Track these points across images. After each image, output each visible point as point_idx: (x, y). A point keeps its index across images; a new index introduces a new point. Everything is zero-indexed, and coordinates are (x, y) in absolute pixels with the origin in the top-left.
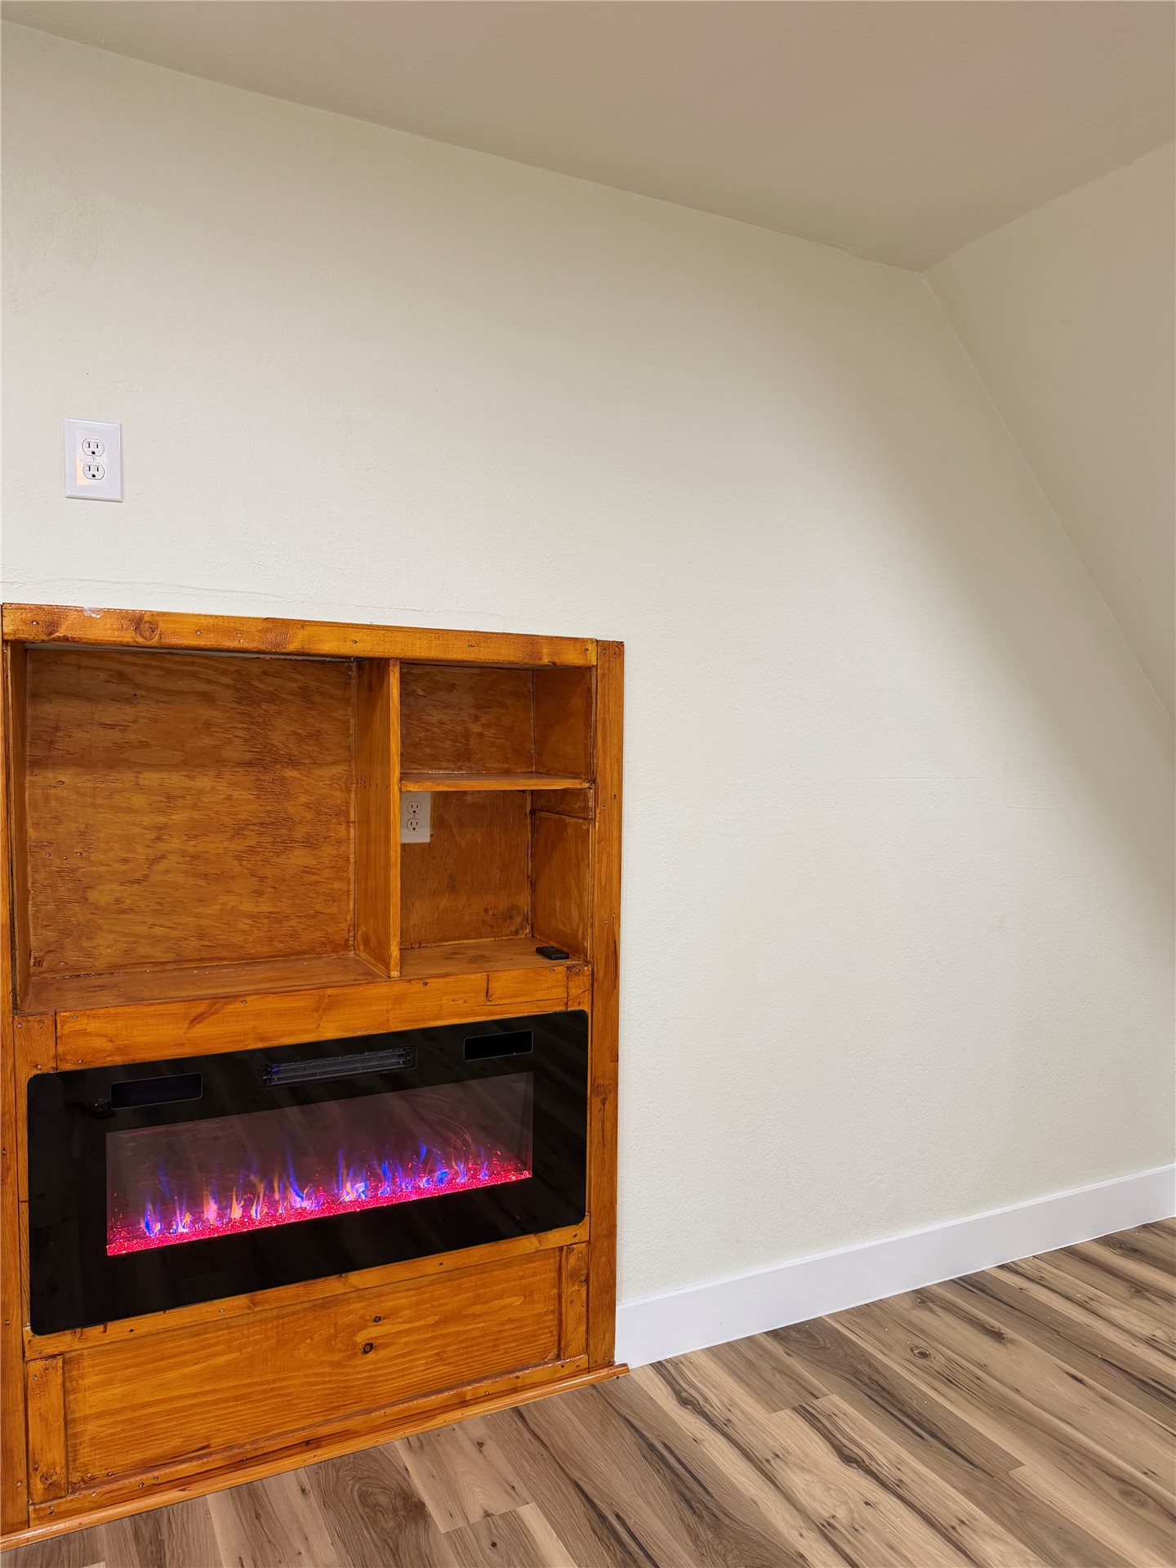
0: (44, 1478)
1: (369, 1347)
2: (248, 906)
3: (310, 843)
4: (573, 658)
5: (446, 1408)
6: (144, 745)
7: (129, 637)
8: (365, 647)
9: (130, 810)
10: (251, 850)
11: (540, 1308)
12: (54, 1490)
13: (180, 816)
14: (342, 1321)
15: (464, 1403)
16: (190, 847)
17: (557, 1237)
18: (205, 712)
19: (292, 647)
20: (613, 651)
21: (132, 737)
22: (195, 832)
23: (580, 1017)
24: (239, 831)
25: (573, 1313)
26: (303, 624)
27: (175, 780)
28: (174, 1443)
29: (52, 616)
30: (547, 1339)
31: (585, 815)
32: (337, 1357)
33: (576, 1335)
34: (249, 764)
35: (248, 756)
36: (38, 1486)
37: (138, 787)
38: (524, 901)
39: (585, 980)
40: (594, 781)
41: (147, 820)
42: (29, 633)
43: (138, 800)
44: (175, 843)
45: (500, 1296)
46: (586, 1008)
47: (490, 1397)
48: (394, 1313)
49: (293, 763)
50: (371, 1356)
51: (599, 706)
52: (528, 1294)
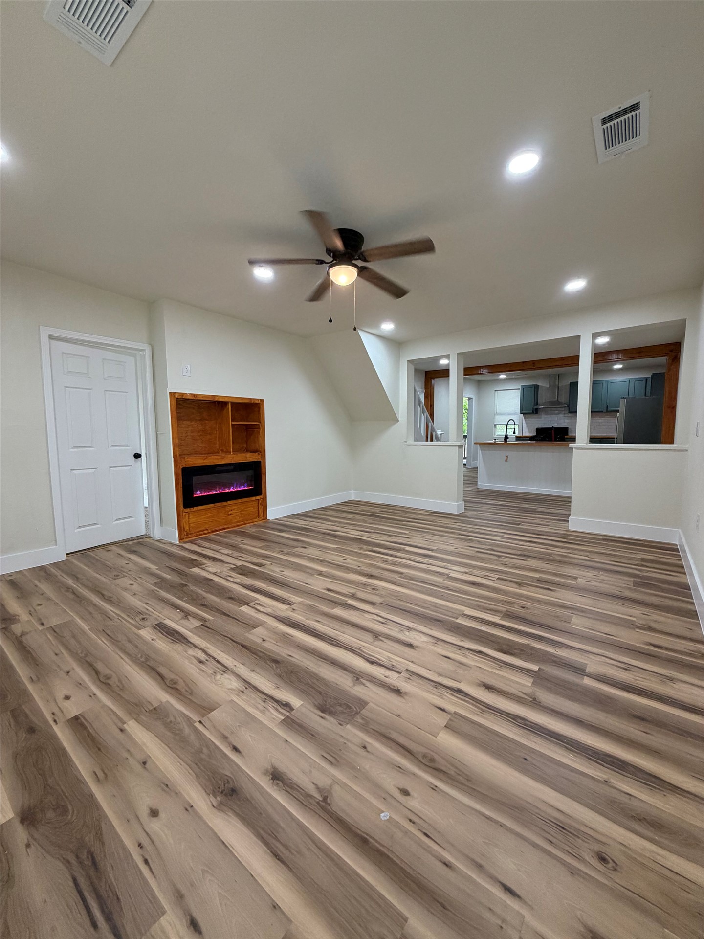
0: (186, 532)
1: (231, 515)
2: (201, 445)
3: (210, 434)
4: (257, 402)
5: (242, 525)
6: (183, 416)
7: (193, 398)
8: (226, 400)
9: (182, 427)
10: (201, 435)
11: (256, 510)
12: (188, 534)
13: (190, 429)
14: (227, 510)
15: (245, 524)
16: (192, 434)
17: (258, 498)
18: (193, 411)
19: (216, 400)
20: (263, 401)
21: (182, 415)
22: (192, 432)
23: (260, 462)
24: (199, 432)
25: (261, 510)
26: (217, 396)
27: (188, 422)
28: (203, 528)
29: (183, 394)
30: (257, 515)
31: (259, 428)
32: (226, 516)
33: (261, 514)
34: (200, 420)
35: (200, 419)
36: (185, 533)
37: (183, 424)
38: (245, 446)
39: (261, 455)
40: (260, 422)
41: (185, 429)
42: (180, 397)
43: (183, 426)
44: (189, 434)
45: (250, 507)
46: (261, 460)
47: (249, 523)
48: (234, 509)
49: (207, 420)
50: (231, 516)
51: (261, 410)
52: (253, 507)
